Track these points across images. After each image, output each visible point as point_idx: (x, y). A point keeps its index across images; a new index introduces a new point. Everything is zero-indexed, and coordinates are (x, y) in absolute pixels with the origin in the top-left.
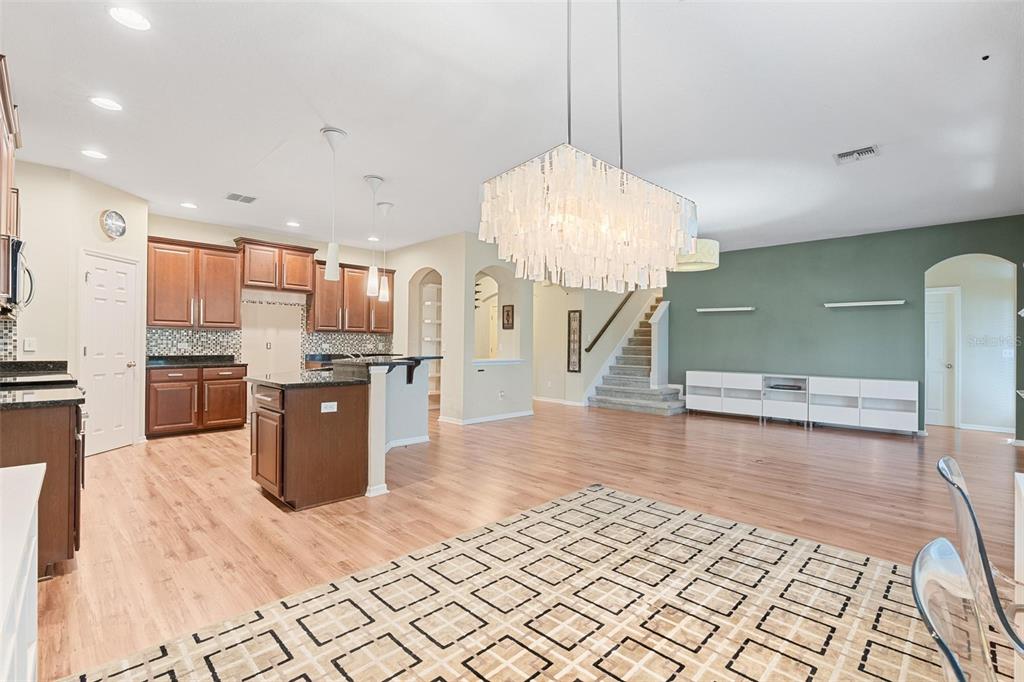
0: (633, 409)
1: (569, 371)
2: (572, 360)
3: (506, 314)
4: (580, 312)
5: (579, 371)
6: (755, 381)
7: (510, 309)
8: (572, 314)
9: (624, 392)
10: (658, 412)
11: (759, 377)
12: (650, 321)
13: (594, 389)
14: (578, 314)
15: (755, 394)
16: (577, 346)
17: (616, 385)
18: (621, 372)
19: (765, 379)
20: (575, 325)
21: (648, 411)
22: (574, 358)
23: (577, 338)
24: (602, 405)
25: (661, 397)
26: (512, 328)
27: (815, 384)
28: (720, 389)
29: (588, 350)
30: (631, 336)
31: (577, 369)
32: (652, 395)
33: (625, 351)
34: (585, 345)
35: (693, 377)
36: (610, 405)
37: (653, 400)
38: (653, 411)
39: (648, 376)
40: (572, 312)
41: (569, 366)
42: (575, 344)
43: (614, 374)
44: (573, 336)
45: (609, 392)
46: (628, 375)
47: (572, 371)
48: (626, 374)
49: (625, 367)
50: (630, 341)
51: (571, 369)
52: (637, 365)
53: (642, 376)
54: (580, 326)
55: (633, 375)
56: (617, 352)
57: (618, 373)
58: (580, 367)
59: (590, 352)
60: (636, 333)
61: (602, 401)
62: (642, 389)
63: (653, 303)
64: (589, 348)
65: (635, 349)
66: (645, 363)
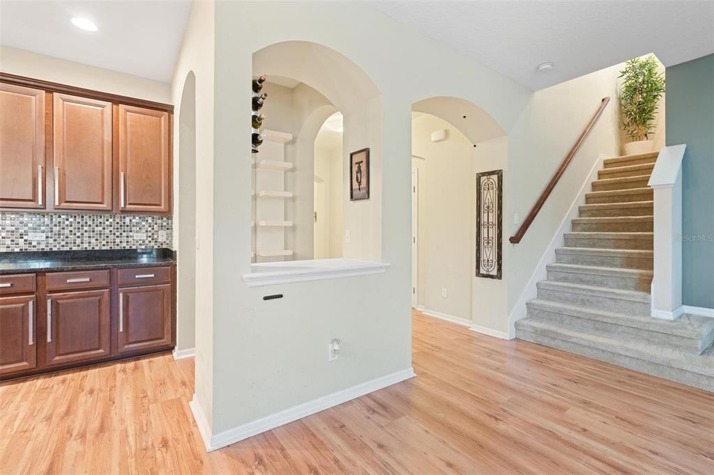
1: (478, 274)
2: (484, 257)
3: (355, 168)
4: (499, 174)
5: (499, 276)
7: (362, 157)
8: (483, 179)
9: (591, 319)
13: (525, 307)
14: (495, 177)
16: (493, 233)
17: (566, 300)
20: (490, 196)
22: (489, 254)
23: (493, 218)
24: (546, 341)
25: (700, 344)
26: (367, 195)
29: (515, 240)
30: (575, 216)
31: (494, 272)
32: (666, 335)
33: (567, 240)
34: (509, 231)
36: (563, 346)
37: (677, 348)
39: (649, 291)
40: (484, 174)
41: (478, 267)
42: (490, 230)
43: (557, 280)
44: (486, 215)
45: (555, 316)
46: (587, 282)
47: (484, 276)
48: (582, 282)
49: (577, 269)
50: (575, 224)
51: (482, 271)
52: (602, 264)
53: (626, 287)
54: (500, 198)
55: (601, 284)
56: (556, 242)
57: (565, 280)
58: (500, 269)
59: (518, 242)
60: (581, 212)
61: (543, 333)
62: (636, 318)
63: (601, 168)
64: (517, 234)
65: (590, 238)
66: (618, 261)
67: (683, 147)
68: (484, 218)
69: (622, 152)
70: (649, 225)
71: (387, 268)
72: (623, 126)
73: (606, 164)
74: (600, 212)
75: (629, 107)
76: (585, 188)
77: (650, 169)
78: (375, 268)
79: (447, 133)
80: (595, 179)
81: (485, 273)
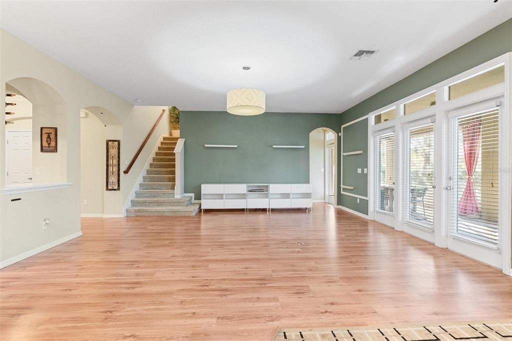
0: (166, 214)
1: (107, 189)
2: (110, 180)
3: (45, 137)
4: (118, 142)
5: (118, 189)
6: (242, 188)
7: (53, 131)
8: (110, 143)
9: (155, 202)
10: (186, 214)
11: (245, 185)
12: (174, 152)
13: (130, 202)
14: (116, 143)
15: (243, 196)
16: (115, 169)
17: (147, 197)
18: (150, 187)
19: (248, 186)
20: (113, 152)
21: (178, 214)
22: (113, 179)
23: (115, 162)
24: (140, 214)
25: (186, 203)
26: (55, 150)
27: (274, 188)
28: (223, 194)
29: (126, 172)
30: (151, 162)
31: (116, 188)
32: (178, 203)
34: (123, 168)
35: (206, 189)
36: (146, 214)
37: (180, 206)
38: (182, 214)
39: (174, 190)
40: (110, 141)
41: (107, 186)
42: (114, 168)
43: (144, 189)
44: (112, 160)
45: (144, 203)
46: (155, 189)
47: (110, 190)
48: (153, 189)
49: (152, 184)
50: (151, 165)
51: (109, 188)
52: (161, 181)
53: (168, 189)
54: (119, 153)
55: (160, 189)
56: (143, 173)
57: (147, 189)
58: (119, 186)
59: (127, 173)
60: (154, 160)
61: (139, 211)
62: (170, 199)
63: (162, 141)
64: (127, 170)
65: (157, 171)
66: (166, 180)
67: (184, 139)
68: (111, 162)
69: (171, 135)
70: (174, 166)
71: (69, 185)
72: (171, 122)
73: (164, 139)
74: (161, 160)
75: (173, 115)
76: (155, 149)
77: (176, 143)
78: (63, 185)
79: (87, 114)
80: (160, 145)
81: (111, 188)
